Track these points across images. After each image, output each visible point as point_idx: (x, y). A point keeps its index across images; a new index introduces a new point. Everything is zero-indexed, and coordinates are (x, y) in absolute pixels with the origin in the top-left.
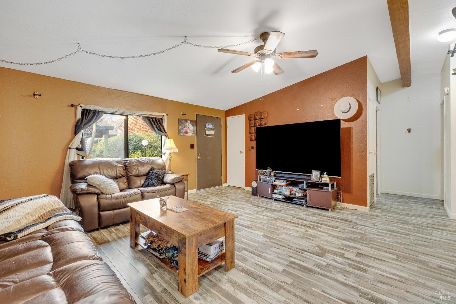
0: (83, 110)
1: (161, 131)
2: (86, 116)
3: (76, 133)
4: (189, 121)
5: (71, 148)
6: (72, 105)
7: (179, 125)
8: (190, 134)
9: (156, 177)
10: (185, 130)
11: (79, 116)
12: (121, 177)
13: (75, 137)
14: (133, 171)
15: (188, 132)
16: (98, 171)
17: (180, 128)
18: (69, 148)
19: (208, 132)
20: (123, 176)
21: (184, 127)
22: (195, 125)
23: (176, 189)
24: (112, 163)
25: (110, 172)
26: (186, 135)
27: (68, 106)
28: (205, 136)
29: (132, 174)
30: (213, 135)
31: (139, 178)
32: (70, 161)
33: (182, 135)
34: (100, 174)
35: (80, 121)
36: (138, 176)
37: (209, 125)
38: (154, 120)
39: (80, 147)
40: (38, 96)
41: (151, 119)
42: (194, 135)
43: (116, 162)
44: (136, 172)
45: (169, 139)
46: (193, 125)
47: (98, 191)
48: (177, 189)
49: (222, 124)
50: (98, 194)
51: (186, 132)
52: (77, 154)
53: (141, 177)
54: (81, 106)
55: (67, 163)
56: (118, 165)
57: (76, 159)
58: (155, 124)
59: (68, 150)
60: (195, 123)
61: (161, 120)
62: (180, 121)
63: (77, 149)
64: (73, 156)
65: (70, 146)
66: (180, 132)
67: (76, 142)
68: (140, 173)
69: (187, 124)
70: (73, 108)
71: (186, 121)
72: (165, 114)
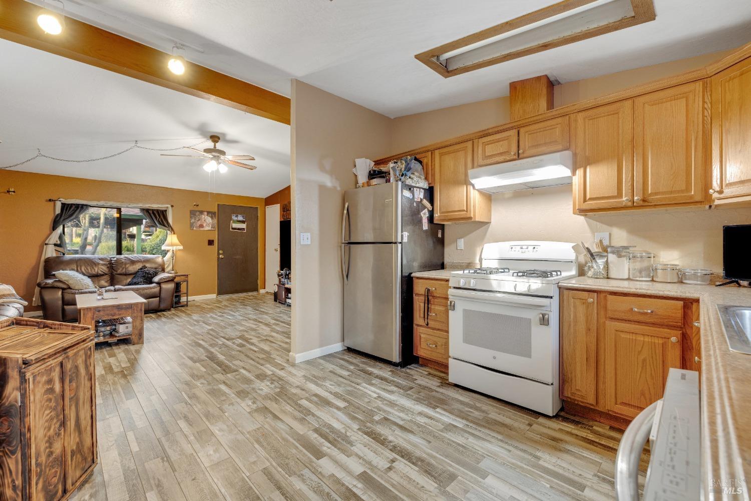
0: (63, 205)
1: (164, 226)
2: (66, 211)
3: (54, 228)
4: (206, 213)
5: (48, 244)
6: (50, 200)
7: (191, 217)
8: (207, 228)
9: (144, 276)
10: (199, 223)
11: (58, 211)
12: (103, 275)
13: (52, 233)
14: (119, 269)
15: (204, 225)
16: (75, 269)
17: (193, 221)
18: (46, 244)
19: (235, 225)
20: (106, 274)
21: (197, 219)
22: (215, 217)
23: (161, 288)
24: (94, 260)
25: (89, 270)
26: (201, 229)
27: (47, 201)
28: (231, 230)
29: (117, 272)
30: (244, 229)
31: (125, 277)
32: (47, 257)
33: (195, 229)
34: (77, 271)
35: (59, 216)
36: (126, 275)
37: (237, 216)
38: (155, 212)
39: (59, 242)
40: (13, 193)
41: (151, 212)
42: (212, 229)
43: (99, 259)
44: (122, 270)
45: (174, 234)
46: (212, 218)
47: (65, 286)
48: (162, 290)
49: (259, 215)
50: (63, 289)
51: (201, 226)
52: (56, 250)
53: (128, 276)
54: (60, 201)
55: (43, 259)
56: (101, 262)
57: (54, 255)
58: (156, 218)
59: (45, 246)
60: (215, 215)
61: (165, 213)
62: (193, 213)
63: (55, 245)
64: (50, 252)
65: (46, 242)
66: (192, 225)
67: (54, 238)
68: (127, 272)
69: (203, 216)
70: (52, 203)
71: (201, 212)
72: (169, 206)
